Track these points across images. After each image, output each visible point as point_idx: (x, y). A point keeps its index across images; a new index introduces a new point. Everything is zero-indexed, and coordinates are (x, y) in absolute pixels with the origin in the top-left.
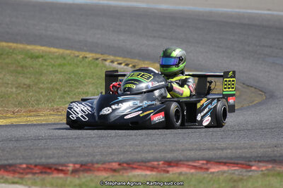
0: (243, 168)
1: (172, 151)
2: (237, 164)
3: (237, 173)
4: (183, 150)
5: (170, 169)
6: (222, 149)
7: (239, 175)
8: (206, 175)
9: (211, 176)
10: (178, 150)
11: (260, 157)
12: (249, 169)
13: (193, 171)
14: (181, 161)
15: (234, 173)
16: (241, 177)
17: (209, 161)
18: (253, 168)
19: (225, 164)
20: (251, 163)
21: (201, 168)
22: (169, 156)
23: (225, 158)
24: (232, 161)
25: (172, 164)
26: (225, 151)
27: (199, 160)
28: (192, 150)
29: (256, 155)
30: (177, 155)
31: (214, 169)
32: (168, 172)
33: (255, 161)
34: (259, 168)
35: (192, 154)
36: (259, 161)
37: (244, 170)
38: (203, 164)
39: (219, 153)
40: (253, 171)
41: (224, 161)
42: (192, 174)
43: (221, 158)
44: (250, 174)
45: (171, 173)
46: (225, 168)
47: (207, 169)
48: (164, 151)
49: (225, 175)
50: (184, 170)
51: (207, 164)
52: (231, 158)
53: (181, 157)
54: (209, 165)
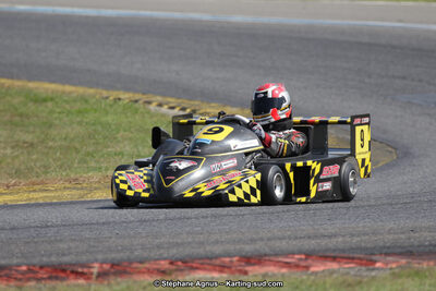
0: (361, 265)
1: (253, 241)
2: (353, 259)
3: (352, 273)
4: (269, 239)
5: (248, 268)
6: (330, 237)
7: (355, 275)
8: (305, 277)
9: (313, 277)
10: (262, 239)
11: (388, 248)
12: (371, 267)
13: (284, 270)
14: (266, 255)
15: (348, 273)
16: (358, 278)
17: (308, 255)
18: (378, 265)
19: (334, 259)
20: (374, 258)
21: (297, 266)
22: (248, 249)
23: (334, 250)
24: (346, 255)
25: (253, 261)
26: (334, 240)
27: (294, 254)
28: (284, 238)
29: (381, 244)
30: (260, 247)
31: (318, 267)
32: (246, 273)
33: (381, 254)
34: (387, 264)
35: (284, 245)
36: (387, 254)
37: (364, 268)
38: (301, 259)
39: (324, 243)
40: (378, 269)
41: (333, 254)
42: (283, 275)
43: (327, 250)
44: (373, 273)
45: (250, 274)
46: (334, 266)
47: (307, 268)
48: (240, 241)
49: (335, 275)
50: (271, 269)
51: (306, 259)
52: (343, 251)
53: (267, 250)
54: (310, 261)
